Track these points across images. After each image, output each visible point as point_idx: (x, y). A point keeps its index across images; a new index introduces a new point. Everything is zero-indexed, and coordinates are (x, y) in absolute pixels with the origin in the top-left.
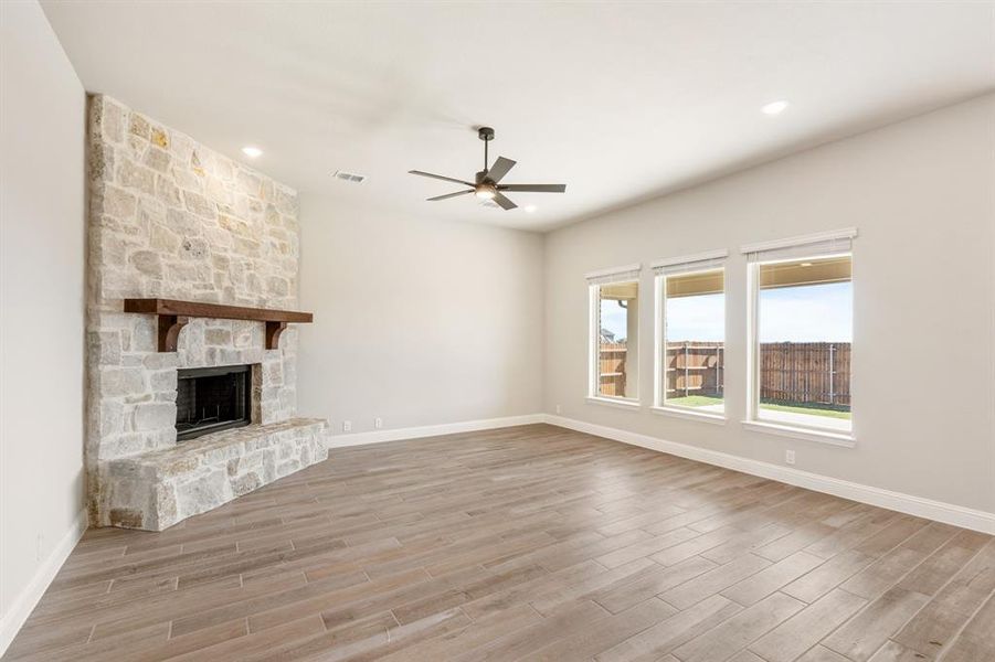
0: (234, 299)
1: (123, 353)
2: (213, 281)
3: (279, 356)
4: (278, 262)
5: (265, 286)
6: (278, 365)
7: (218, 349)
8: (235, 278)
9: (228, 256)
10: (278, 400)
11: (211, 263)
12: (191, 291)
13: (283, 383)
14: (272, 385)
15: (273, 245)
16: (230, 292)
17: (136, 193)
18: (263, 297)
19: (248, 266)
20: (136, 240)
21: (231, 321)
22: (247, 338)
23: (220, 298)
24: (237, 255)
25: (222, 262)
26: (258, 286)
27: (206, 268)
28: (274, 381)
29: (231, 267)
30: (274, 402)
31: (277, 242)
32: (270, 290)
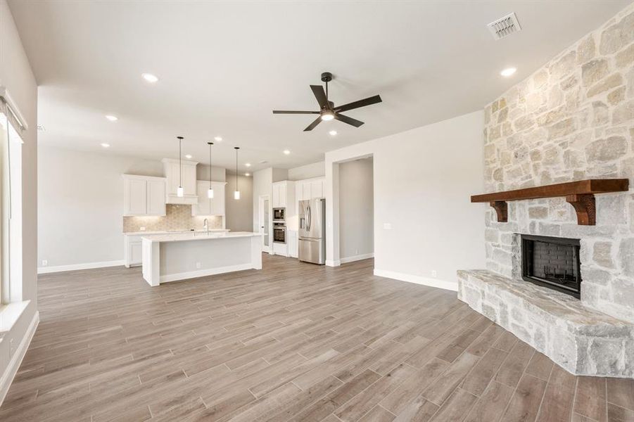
0: (550, 179)
1: (491, 222)
2: (532, 172)
3: (610, 235)
4: (606, 119)
5: (583, 157)
6: (608, 245)
7: (537, 221)
8: (547, 163)
9: (540, 148)
10: (609, 286)
11: (529, 159)
12: (519, 184)
13: (619, 269)
14: (597, 266)
15: (598, 104)
16: (546, 175)
17: (494, 142)
18: (580, 169)
19: (563, 144)
20: (495, 165)
21: (547, 200)
22: (562, 214)
23: (538, 182)
24: (551, 142)
25: (535, 155)
26: (574, 162)
27: (527, 164)
28: (600, 262)
29: (544, 156)
30: (600, 287)
31: (603, 97)
32: (592, 158)
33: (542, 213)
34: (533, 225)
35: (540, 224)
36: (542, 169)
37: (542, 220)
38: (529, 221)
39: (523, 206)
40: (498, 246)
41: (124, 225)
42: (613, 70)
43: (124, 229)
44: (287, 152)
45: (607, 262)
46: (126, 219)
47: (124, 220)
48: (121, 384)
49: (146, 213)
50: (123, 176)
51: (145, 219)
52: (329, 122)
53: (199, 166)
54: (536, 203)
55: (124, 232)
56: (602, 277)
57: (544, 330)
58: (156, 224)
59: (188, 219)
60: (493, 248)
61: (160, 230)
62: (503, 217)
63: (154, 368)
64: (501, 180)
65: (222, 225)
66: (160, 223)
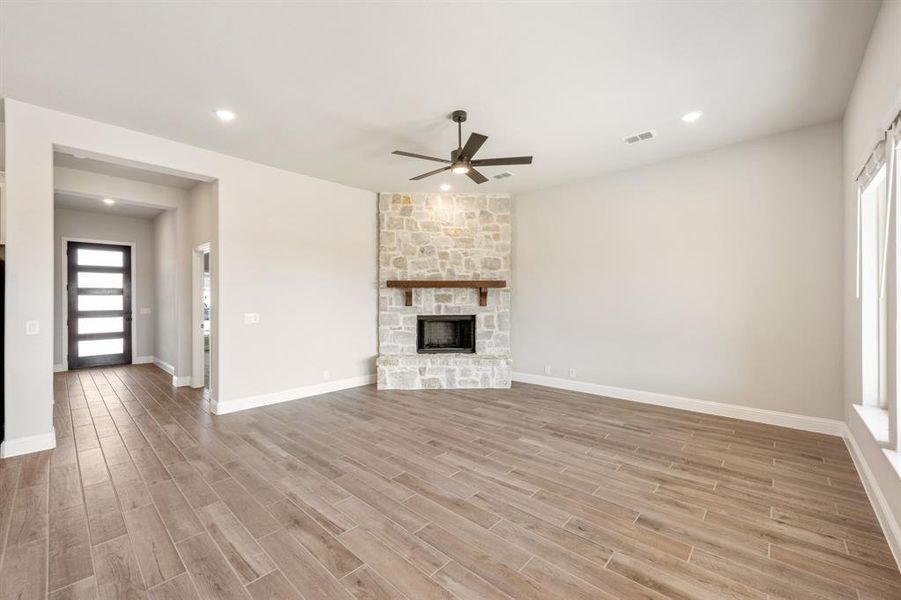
2: (439, 267)
3: (493, 311)
4: (491, 247)
5: (479, 265)
6: (492, 317)
7: (443, 305)
8: (454, 263)
9: (448, 251)
10: (492, 340)
11: (437, 257)
12: (425, 274)
13: (497, 329)
14: (486, 330)
15: (487, 237)
16: (451, 272)
17: (395, 231)
18: (477, 272)
19: (465, 254)
20: (395, 253)
21: (452, 289)
22: (464, 299)
23: (444, 276)
24: (456, 249)
25: (444, 255)
26: (473, 266)
27: (434, 260)
28: (488, 327)
29: (451, 257)
30: (487, 341)
31: (490, 234)
32: (484, 267)
33: (448, 298)
34: (439, 308)
35: (446, 307)
36: (448, 267)
37: (447, 304)
38: (435, 305)
39: (430, 292)
40: (400, 328)
42: (495, 222)
45: (493, 326)
48: (719, 568)
52: (461, 175)
54: (442, 291)
56: (489, 335)
57: (489, 373)
60: (391, 332)
62: (408, 301)
63: (659, 554)
64: (406, 268)
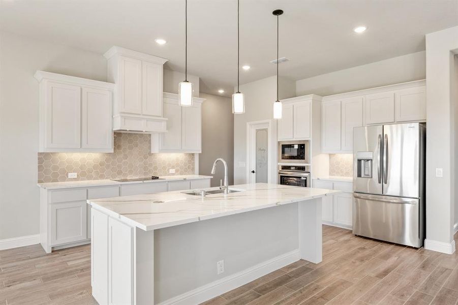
41: (40, 168)
43: (39, 176)
44: (360, 30)
46: (43, 157)
47: (39, 159)
49: (81, 148)
50: (40, 75)
51: (77, 157)
53: (167, 68)
55: (39, 182)
58: (95, 167)
59: (146, 158)
61: (102, 177)
65: (193, 169)
66: (101, 164)
